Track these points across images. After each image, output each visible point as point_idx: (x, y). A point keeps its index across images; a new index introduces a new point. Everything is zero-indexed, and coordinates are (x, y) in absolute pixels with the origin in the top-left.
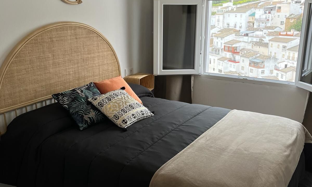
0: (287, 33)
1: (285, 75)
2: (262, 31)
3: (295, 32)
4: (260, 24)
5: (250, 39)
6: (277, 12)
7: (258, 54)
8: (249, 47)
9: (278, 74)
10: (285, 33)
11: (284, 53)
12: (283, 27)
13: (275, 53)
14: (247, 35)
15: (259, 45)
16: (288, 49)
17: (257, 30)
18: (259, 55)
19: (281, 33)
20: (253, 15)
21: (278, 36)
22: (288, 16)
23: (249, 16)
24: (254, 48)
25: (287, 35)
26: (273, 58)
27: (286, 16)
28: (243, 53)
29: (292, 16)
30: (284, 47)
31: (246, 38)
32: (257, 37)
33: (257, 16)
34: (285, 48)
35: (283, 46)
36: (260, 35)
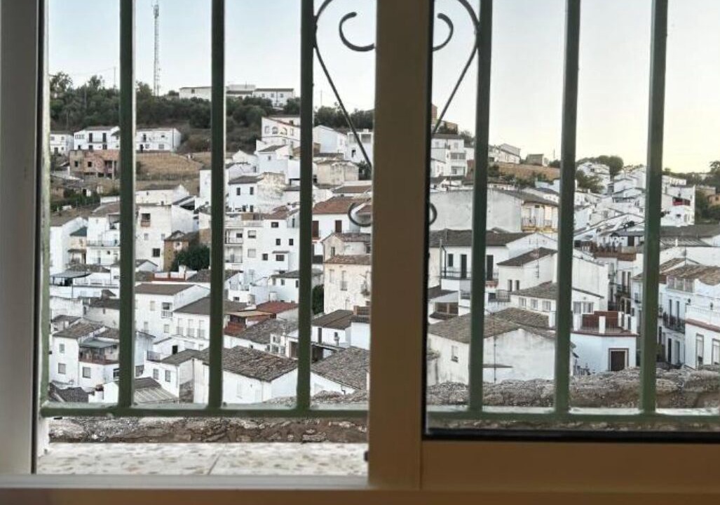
0: (169, 275)
1: (173, 372)
2: (108, 271)
3: (188, 272)
4: (102, 257)
5: (78, 292)
6: (142, 226)
7: (102, 327)
8: (76, 311)
9: (157, 370)
10: (165, 275)
11: (167, 321)
12: (160, 261)
13: (146, 323)
14: (68, 283)
15: (103, 306)
16: (177, 311)
17: (95, 268)
18: (102, 330)
19: (157, 275)
20: (82, 232)
21: (151, 281)
22: (168, 235)
23: (72, 235)
24: (88, 314)
25: (170, 279)
26: (140, 336)
27: (163, 235)
28: (61, 328)
29: (178, 236)
30: (167, 306)
31: (66, 291)
32: (95, 285)
33: (92, 236)
34: (168, 308)
35: (164, 303)
36: (103, 282)
